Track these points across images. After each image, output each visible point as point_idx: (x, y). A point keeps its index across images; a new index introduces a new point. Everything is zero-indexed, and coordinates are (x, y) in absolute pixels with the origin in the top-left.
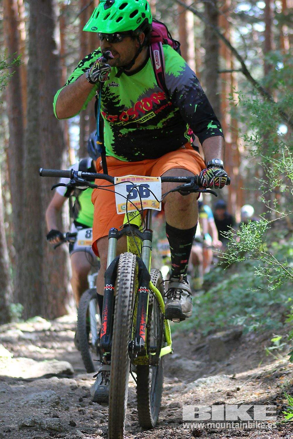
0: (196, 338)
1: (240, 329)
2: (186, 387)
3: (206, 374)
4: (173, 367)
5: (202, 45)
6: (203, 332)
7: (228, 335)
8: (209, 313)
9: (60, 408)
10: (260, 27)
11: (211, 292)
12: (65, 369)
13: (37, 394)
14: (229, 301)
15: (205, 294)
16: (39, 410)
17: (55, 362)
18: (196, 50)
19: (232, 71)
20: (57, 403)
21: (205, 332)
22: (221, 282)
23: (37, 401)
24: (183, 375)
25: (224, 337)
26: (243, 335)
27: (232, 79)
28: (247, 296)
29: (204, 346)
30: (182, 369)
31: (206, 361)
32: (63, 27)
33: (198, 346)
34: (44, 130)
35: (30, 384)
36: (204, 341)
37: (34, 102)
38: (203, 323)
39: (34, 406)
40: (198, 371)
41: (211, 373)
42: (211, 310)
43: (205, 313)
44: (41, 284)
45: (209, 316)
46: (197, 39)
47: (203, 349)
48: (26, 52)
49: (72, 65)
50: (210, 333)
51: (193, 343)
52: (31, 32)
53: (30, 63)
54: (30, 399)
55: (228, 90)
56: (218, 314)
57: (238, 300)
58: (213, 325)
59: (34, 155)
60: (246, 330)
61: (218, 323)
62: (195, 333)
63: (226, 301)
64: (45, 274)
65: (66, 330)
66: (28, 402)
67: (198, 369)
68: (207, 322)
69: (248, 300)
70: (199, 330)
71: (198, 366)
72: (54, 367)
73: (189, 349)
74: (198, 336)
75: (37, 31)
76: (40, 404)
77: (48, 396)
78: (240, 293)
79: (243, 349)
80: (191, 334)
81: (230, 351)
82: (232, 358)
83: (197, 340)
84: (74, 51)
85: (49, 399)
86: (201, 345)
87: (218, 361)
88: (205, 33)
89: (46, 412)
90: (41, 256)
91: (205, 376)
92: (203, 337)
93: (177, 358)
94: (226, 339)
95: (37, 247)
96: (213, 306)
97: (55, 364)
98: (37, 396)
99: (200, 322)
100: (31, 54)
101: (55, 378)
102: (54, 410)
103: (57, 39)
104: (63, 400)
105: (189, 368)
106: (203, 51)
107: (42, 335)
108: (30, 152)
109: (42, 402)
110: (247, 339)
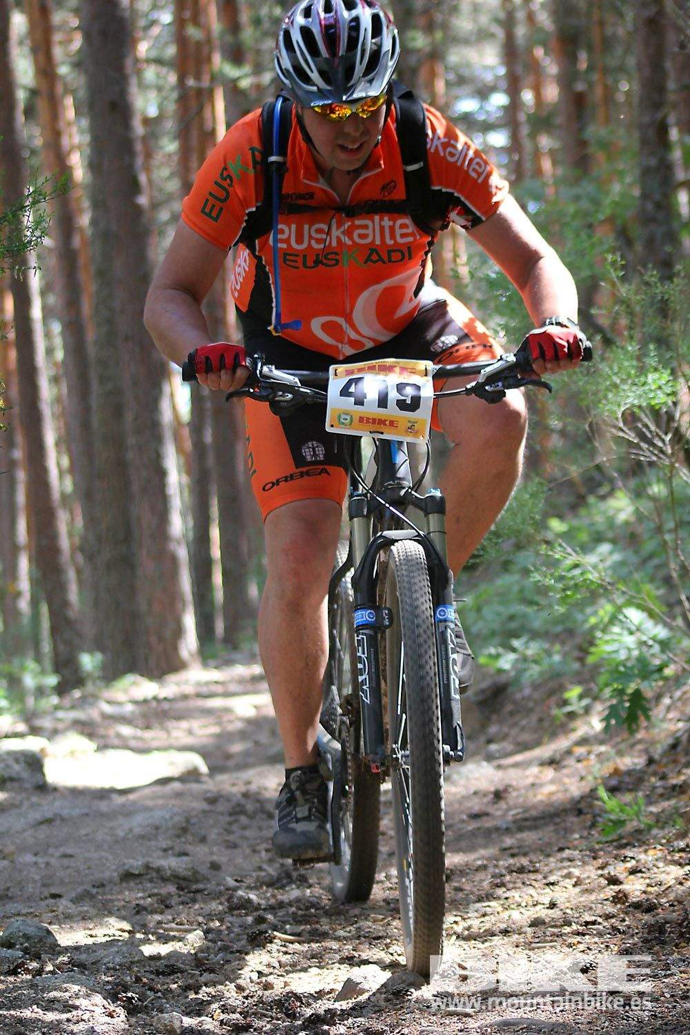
1: (503, 679)
7: (483, 691)
9: (190, 838)
10: (499, 139)
12: (190, 767)
13: (147, 815)
14: (479, 629)
16: (153, 843)
17: (173, 755)
20: (185, 830)
23: (149, 829)
25: (476, 694)
26: (510, 690)
28: (512, 618)
32: (148, 155)
34: (127, 339)
35: (131, 797)
37: (106, 291)
39: (142, 837)
44: (134, 616)
48: (86, 203)
49: (166, 223)
52: (94, 166)
53: (94, 222)
54: (136, 824)
57: (496, 626)
59: (110, 386)
60: (517, 680)
63: (474, 630)
64: (142, 598)
65: (185, 697)
66: (131, 830)
69: (513, 625)
72: (172, 764)
75: (105, 165)
76: (154, 832)
77: (167, 817)
78: (499, 614)
79: (512, 714)
81: (488, 719)
82: (493, 729)
84: (170, 198)
85: (170, 824)
89: (164, 846)
90: (133, 568)
94: (481, 697)
95: (124, 550)
97: (173, 758)
98: (147, 819)
100: (98, 205)
101: (177, 786)
102: (181, 842)
103: (143, 179)
104: (194, 824)
107: (145, 708)
108: (103, 380)
109: (157, 829)
110: (518, 696)
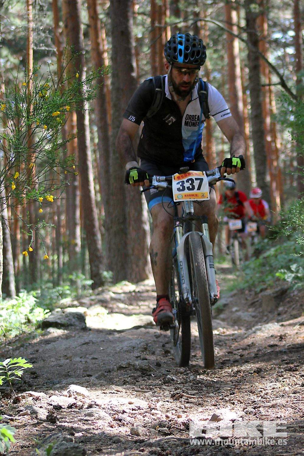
0: (251, 295)
1: (286, 287)
2: (245, 334)
3: (260, 322)
4: (234, 318)
5: (246, 66)
6: (256, 290)
7: (277, 292)
8: (261, 275)
9: (148, 352)
10: (291, 50)
11: (261, 257)
12: (149, 322)
13: (129, 342)
14: (276, 265)
15: (256, 259)
16: (131, 354)
17: (141, 317)
18: (242, 69)
19: (270, 85)
20: (146, 349)
21: (258, 290)
22: (269, 250)
23: (130, 348)
24: (242, 324)
25: (273, 293)
26: (288, 292)
27: (270, 91)
29: (257, 301)
30: (241, 320)
31: (259, 312)
32: (137, 54)
33: (253, 301)
35: (123, 334)
36: (258, 297)
37: (117, 114)
38: (256, 283)
39: (127, 351)
40: (254, 321)
41: (264, 322)
42: (262, 272)
43: (257, 275)
44: (126, 255)
45: (260, 277)
46: (242, 61)
47: (256, 303)
48: (110, 75)
50: (262, 291)
51: (249, 298)
52: (113, 59)
53: (113, 83)
54: (124, 346)
55: (267, 100)
56: (267, 276)
58: (264, 285)
60: (291, 288)
61: (268, 283)
62: (250, 290)
63: (273, 265)
64: (129, 247)
65: (147, 291)
66: (122, 348)
67: (253, 319)
68: (260, 282)
70: (253, 289)
71: (253, 317)
72: (141, 320)
73: (246, 304)
74: (253, 293)
75: (118, 58)
76: (132, 349)
77: (138, 343)
79: (289, 302)
80: (247, 292)
81: (279, 304)
82: (280, 309)
83: (252, 296)
84: (146, 73)
85: (139, 346)
86: (256, 300)
87: (270, 312)
88: (249, 56)
89: (137, 355)
90: (126, 234)
91: (260, 324)
92: (256, 294)
93: (237, 311)
94: (275, 295)
95: (122, 226)
96: (263, 269)
97: (141, 318)
98: (129, 344)
99: (254, 282)
100: (114, 76)
101: (143, 329)
102: (144, 354)
103: (134, 64)
104: (150, 346)
105: (247, 319)
106: (247, 70)
107: (130, 295)
108: (115, 152)
109: (134, 348)
110: (292, 295)
